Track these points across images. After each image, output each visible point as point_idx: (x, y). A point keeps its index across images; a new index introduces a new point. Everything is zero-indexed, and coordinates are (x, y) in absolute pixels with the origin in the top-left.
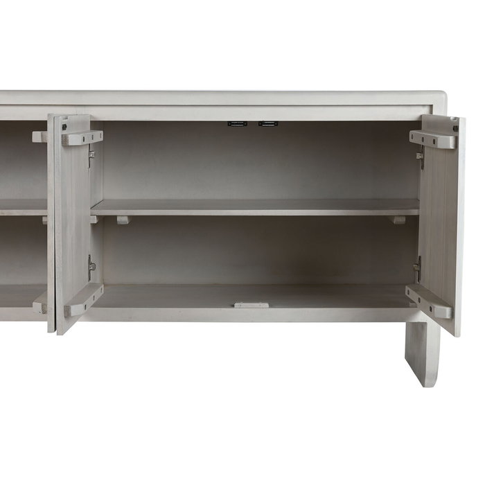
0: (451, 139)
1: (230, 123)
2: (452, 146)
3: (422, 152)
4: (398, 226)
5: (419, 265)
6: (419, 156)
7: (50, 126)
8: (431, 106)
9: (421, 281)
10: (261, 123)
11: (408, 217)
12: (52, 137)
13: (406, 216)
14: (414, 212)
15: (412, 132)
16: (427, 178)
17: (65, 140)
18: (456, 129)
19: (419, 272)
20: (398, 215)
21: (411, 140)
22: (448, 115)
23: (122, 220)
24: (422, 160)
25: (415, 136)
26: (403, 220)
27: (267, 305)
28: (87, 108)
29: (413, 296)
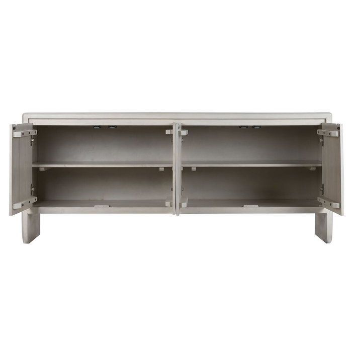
0: (337, 133)
1: (240, 127)
2: (337, 136)
3: (323, 139)
4: (312, 171)
5: (323, 188)
6: (321, 141)
7: (174, 127)
8: (326, 119)
9: (324, 195)
10: (254, 126)
11: (317, 168)
12: (175, 132)
13: (316, 167)
14: (320, 165)
15: (318, 130)
16: (325, 150)
17: (180, 133)
18: (339, 128)
19: (323, 191)
20: (312, 166)
21: (318, 133)
22: (333, 123)
23: (194, 169)
24: (323, 142)
25: (320, 132)
26: (315, 169)
27: (258, 206)
28: (180, 120)
29: (322, 200)
